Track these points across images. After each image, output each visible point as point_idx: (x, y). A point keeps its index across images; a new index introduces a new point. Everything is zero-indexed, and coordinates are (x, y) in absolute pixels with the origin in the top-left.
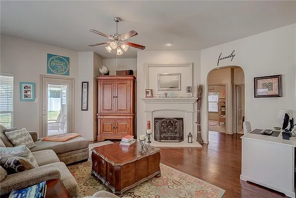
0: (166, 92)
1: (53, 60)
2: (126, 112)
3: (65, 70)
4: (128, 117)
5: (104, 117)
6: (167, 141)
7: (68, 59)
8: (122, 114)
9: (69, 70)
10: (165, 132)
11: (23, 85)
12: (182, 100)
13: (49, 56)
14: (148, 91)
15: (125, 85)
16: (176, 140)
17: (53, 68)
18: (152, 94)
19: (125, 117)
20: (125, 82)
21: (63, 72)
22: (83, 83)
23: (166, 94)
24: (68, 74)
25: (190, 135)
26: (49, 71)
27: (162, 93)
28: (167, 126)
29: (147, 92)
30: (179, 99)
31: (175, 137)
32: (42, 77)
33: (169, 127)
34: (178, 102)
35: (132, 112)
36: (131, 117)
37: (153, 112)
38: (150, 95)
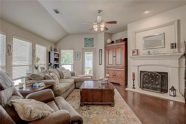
0: (149, 50)
1: (87, 41)
2: (120, 66)
3: (92, 45)
4: (122, 69)
5: (109, 69)
6: (148, 90)
7: (93, 39)
8: (118, 67)
9: (93, 44)
10: (147, 83)
11: (76, 53)
12: (164, 56)
13: (85, 39)
14: (135, 51)
15: (120, 49)
16: (157, 90)
17: (87, 44)
18: (138, 53)
19: (120, 69)
20: (120, 47)
21: (91, 46)
22: (100, 50)
23: (149, 52)
24: (93, 46)
26: (85, 46)
27: (146, 51)
28: (149, 78)
29: (134, 52)
30: (161, 56)
31: (156, 88)
32: (83, 49)
33: (150, 79)
34: (161, 58)
35: (124, 66)
36: (124, 70)
37: (139, 66)
38: (136, 53)
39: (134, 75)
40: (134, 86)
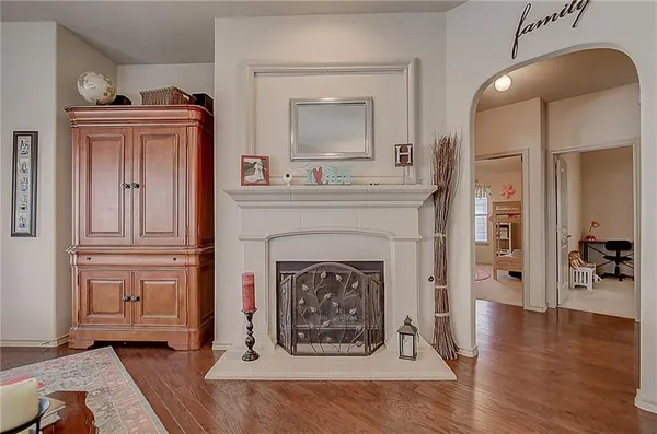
0: (316, 165)
2: (169, 241)
4: (181, 261)
8: (157, 250)
14: (251, 161)
15: (169, 142)
18: (266, 175)
19: (169, 260)
20: (170, 131)
23: (318, 174)
25: (409, 329)
27: (302, 170)
28: (320, 294)
29: (247, 168)
30: (365, 192)
33: (328, 296)
34: (364, 203)
35: (193, 241)
36: (193, 260)
37: (270, 239)
38: (258, 175)
39: (250, 288)
40: (250, 344)
